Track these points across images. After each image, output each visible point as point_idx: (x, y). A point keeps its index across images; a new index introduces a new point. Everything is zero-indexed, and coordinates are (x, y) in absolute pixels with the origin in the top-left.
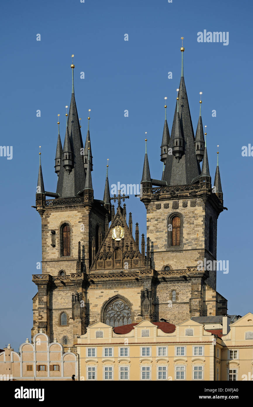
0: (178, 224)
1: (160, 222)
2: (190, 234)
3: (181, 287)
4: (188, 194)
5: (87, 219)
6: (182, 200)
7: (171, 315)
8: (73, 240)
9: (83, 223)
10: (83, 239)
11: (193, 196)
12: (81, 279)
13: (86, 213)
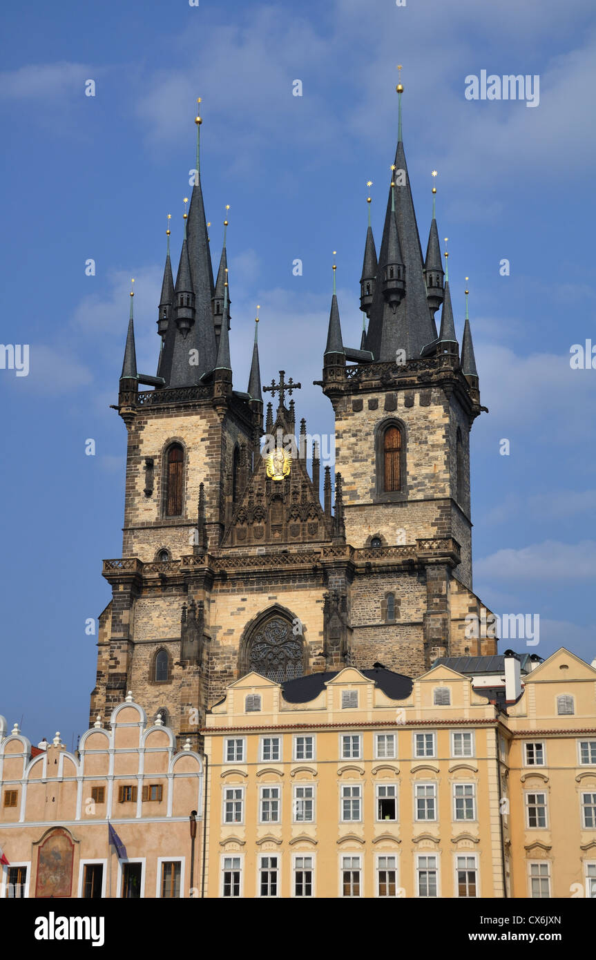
0: (396, 444)
1: (361, 440)
2: (422, 465)
3: (405, 585)
4: (415, 378)
5: (217, 434)
6: (404, 391)
7: (386, 654)
8: (188, 479)
9: (211, 443)
10: (209, 477)
11: (426, 384)
12: (203, 570)
13: (216, 420)
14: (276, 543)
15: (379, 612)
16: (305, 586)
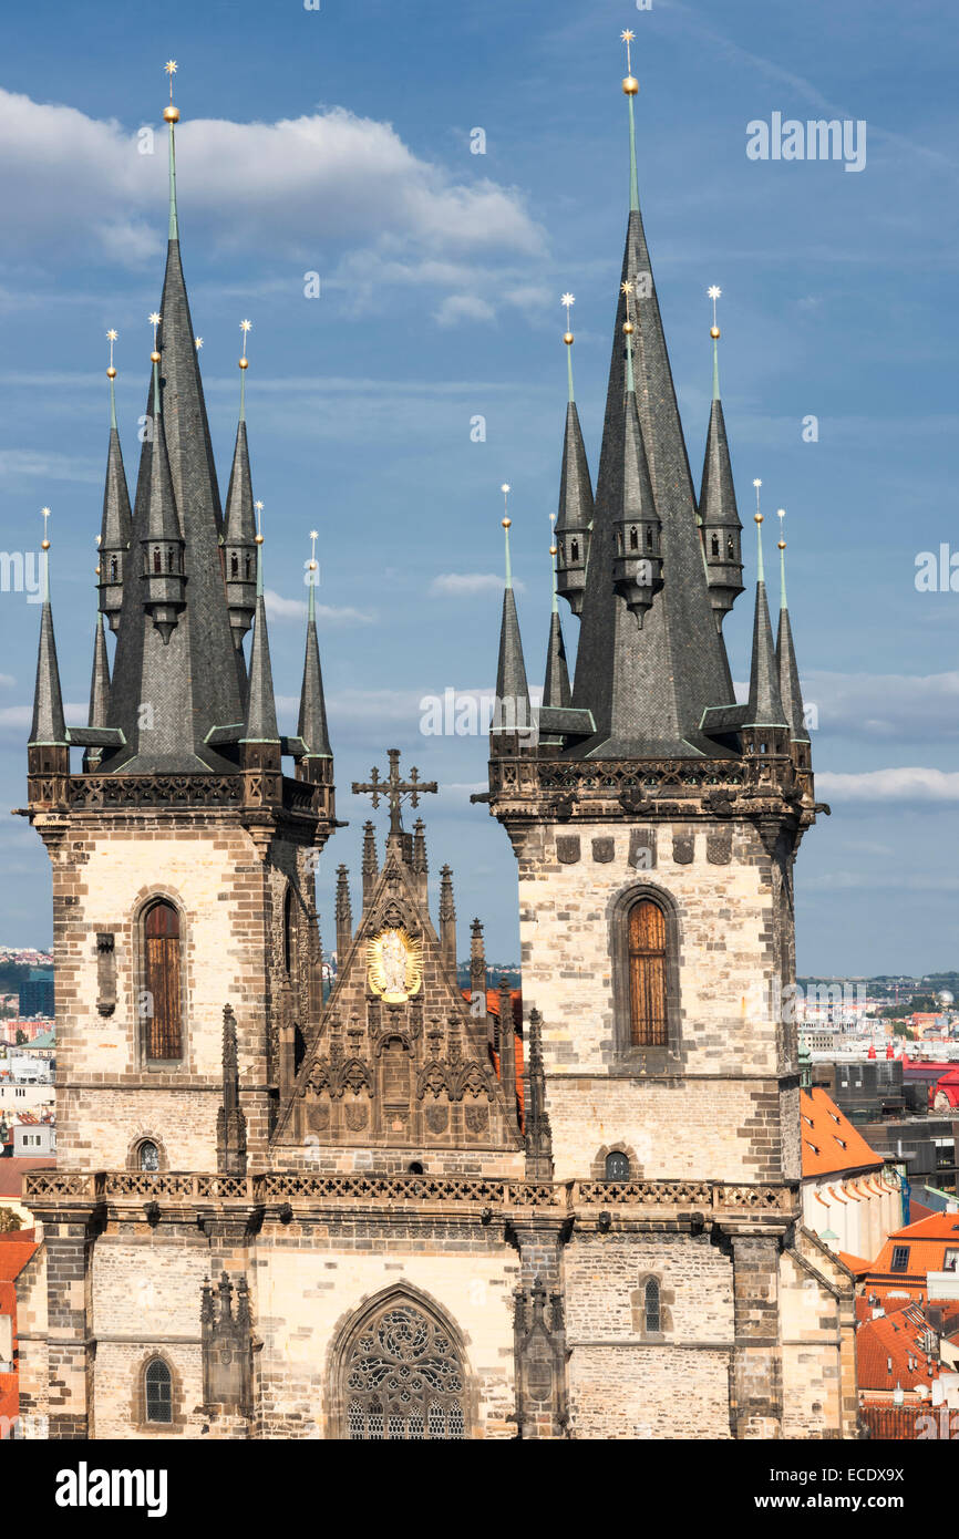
0: (655, 940)
1: (578, 929)
2: (713, 997)
3: (683, 1262)
4: (697, 803)
5: (255, 887)
6: (670, 826)
7: (644, 1406)
8: (192, 985)
9: (241, 906)
10: (241, 983)
11: (720, 812)
12: (243, 1209)
13: (250, 855)
14: (396, 1143)
15: (627, 1315)
16: (464, 1247)
